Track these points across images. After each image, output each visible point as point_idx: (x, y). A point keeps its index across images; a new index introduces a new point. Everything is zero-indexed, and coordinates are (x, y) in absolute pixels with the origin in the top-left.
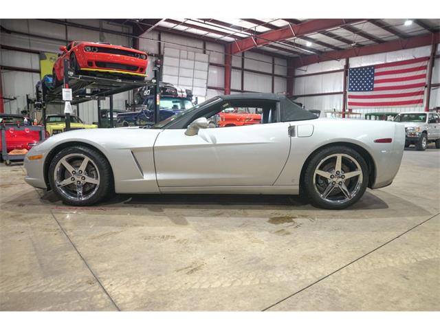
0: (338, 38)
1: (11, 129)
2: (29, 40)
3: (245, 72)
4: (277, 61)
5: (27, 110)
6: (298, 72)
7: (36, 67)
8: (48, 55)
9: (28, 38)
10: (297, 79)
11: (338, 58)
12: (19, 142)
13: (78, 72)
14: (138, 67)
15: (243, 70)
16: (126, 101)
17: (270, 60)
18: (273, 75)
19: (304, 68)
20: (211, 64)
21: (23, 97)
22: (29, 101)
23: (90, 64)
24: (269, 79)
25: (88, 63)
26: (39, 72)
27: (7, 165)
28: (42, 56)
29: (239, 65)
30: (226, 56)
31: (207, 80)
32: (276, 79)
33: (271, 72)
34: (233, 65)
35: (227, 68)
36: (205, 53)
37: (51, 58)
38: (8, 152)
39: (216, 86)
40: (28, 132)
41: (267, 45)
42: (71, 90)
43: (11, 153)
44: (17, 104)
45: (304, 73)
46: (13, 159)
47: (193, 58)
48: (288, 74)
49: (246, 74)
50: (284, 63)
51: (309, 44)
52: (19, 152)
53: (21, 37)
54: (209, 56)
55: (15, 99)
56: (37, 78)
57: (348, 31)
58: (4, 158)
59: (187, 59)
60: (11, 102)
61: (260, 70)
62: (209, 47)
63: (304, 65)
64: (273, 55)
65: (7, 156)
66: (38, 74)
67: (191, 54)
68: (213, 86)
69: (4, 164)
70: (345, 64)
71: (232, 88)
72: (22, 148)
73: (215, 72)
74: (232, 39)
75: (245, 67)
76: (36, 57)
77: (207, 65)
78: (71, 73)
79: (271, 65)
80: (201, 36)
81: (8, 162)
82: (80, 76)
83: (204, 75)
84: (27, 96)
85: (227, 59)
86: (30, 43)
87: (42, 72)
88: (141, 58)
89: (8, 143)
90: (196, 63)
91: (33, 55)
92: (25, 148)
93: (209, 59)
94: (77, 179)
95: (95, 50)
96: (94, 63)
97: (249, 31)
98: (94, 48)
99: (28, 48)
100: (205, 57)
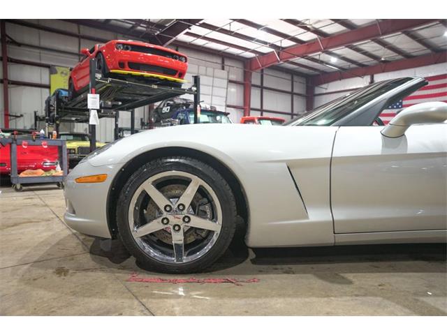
0: (365, 53)
1: (24, 142)
2: (40, 53)
3: (264, 90)
4: (296, 78)
5: (34, 128)
6: (318, 90)
7: (45, 82)
8: (59, 70)
9: (38, 51)
10: (317, 98)
11: (361, 75)
12: (32, 161)
13: (107, 75)
14: (177, 71)
15: (262, 88)
16: (142, 119)
17: (289, 77)
18: (292, 94)
19: (325, 86)
20: (230, 81)
21: (31, 114)
22: (37, 118)
23: (122, 66)
24: (289, 97)
25: (120, 64)
26: (48, 87)
27: (17, 190)
28: (51, 69)
29: (259, 83)
30: (245, 73)
31: (226, 98)
32: (295, 97)
33: (290, 90)
34: (253, 83)
35: (246, 85)
36: (223, 69)
37: (62, 73)
38: (19, 174)
39: (235, 104)
40: (46, 147)
41: (288, 62)
42: (98, 95)
43: (22, 175)
44: (24, 122)
45: (324, 91)
46: (25, 182)
47: (211, 74)
48: (307, 92)
49: (265, 92)
50: (303, 80)
51: (334, 60)
52: (33, 173)
53: (32, 50)
54: (228, 72)
55: (22, 116)
56: (46, 94)
57: (378, 45)
58: (14, 181)
59: (206, 75)
60: (18, 119)
61: (279, 88)
62: (227, 63)
63: (325, 83)
64: (292, 73)
65: (17, 178)
66: (47, 90)
67: (210, 70)
68: (232, 104)
69: (12, 189)
70: (370, 81)
71: (252, 106)
72: (35, 168)
73: (233, 89)
74: (252, 55)
75: (265, 85)
76: (46, 71)
77: (226, 81)
78: (99, 76)
79: (290, 82)
80: (220, 51)
81: (18, 186)
82: (110, 79)
83: (223, 92)
84: (35, 113)
85: (247, 75)
86: (40, 56)
87: (52, 87)
88: (180, 60)
89: (20, 162)
90: (216, 79)
91: (43, 69)
92: (39, 168)
93: (228, 75)
94: (173, 220)
95: (127, 49)
96: (126, 64)
97: (272, 46)
98: (126, 46)
99: (38, 61)
100: (224, 74)
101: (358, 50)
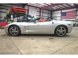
0: (60, 7)
1: (2, 22)
4: (49, 11)
5: (4, 19)
11: (60, 10)
14: (25, 12)
15: (43, 12)
18: (48, 13)
19: (54, 12)
23: (16, 11)
27: (1, 29)
28: (7, 10)
35: (40, 12)
37: (9, 10)
39: (38, 15)
40: (5, 23)
41: (47, 8)
42: (13, 16)
48: (51, 13)
51: (55, 8)
55: (2, 17)
65: (1, 27)
66: (7, 13)
67: (34, 10)
71: (41, 16)
73: (38, 13)
78: (13, 13)
83: (36, 13)
84: (5, 17)
85: (40, 10)
86: (5, 7)
88: (25, 10)
89: (1, 25)
92: (4, 26)
94: (14, 31)
97: (44, 6)
98: (17, 8)
100: (36, 10)
101: (59, 6)
